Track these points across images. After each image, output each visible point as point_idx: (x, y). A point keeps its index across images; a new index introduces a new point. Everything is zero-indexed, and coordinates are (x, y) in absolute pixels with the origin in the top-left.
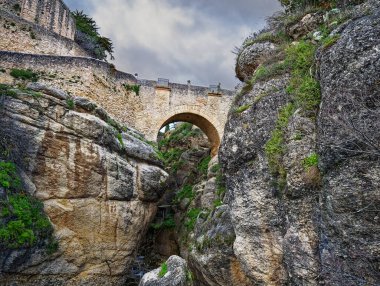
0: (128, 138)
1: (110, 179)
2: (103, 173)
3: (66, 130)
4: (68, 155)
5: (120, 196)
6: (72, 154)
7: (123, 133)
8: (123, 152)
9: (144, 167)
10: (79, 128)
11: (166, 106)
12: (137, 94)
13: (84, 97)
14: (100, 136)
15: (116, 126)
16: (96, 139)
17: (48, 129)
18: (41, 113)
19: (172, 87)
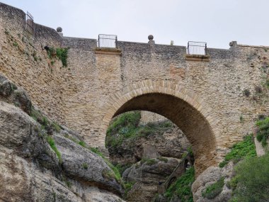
0: (65, 144)
7: (56, 135)
8: (62, 171)
11: (115, 83)
12: (65, 64)
14: (25, 140)
15: (44, 123)
16: (18, 147)
19: (123, 49)
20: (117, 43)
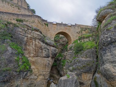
0: (47, 39)
1: (44, 51)
2: (42, 50)
3: (32, 37)
4: (33, 44)
5: (46, 56)
6: (34, 44)
7: (46, 38)
8: (47, 44)
9: (52, 48)
10: (35, 36)
11: (56, 30)
12: (47, 26)
13: (36, 27)
14: (41, 38)
15: (44, 36)
16: (40, 39)
17: (27, 37)
18: (25, 32)
19: (57, 24)
20: (56, 23)
